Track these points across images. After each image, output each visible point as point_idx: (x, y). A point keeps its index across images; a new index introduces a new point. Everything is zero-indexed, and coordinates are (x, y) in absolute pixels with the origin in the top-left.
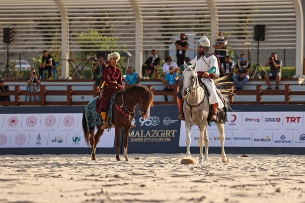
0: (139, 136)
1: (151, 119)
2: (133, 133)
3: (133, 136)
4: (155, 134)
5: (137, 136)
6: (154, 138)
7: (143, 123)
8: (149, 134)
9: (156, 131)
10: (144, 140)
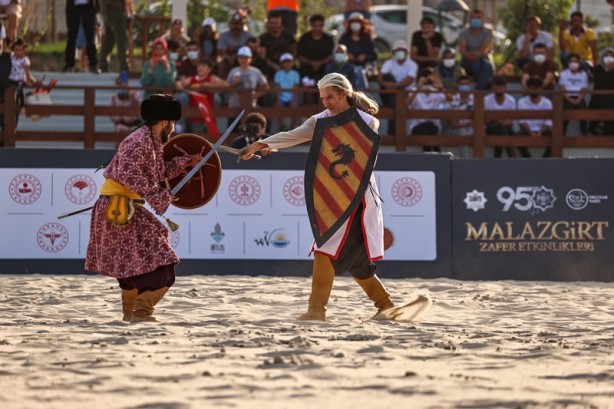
0: (502, 237)
1: (530, 193)
2: (483, 229)
3: (484, 238)
4: (549, 232)
5: (497, 236)
6: (547, 241)
7: (508, 203)
8: (531, 232)
9: (549, 224)
10: (517, 247)
